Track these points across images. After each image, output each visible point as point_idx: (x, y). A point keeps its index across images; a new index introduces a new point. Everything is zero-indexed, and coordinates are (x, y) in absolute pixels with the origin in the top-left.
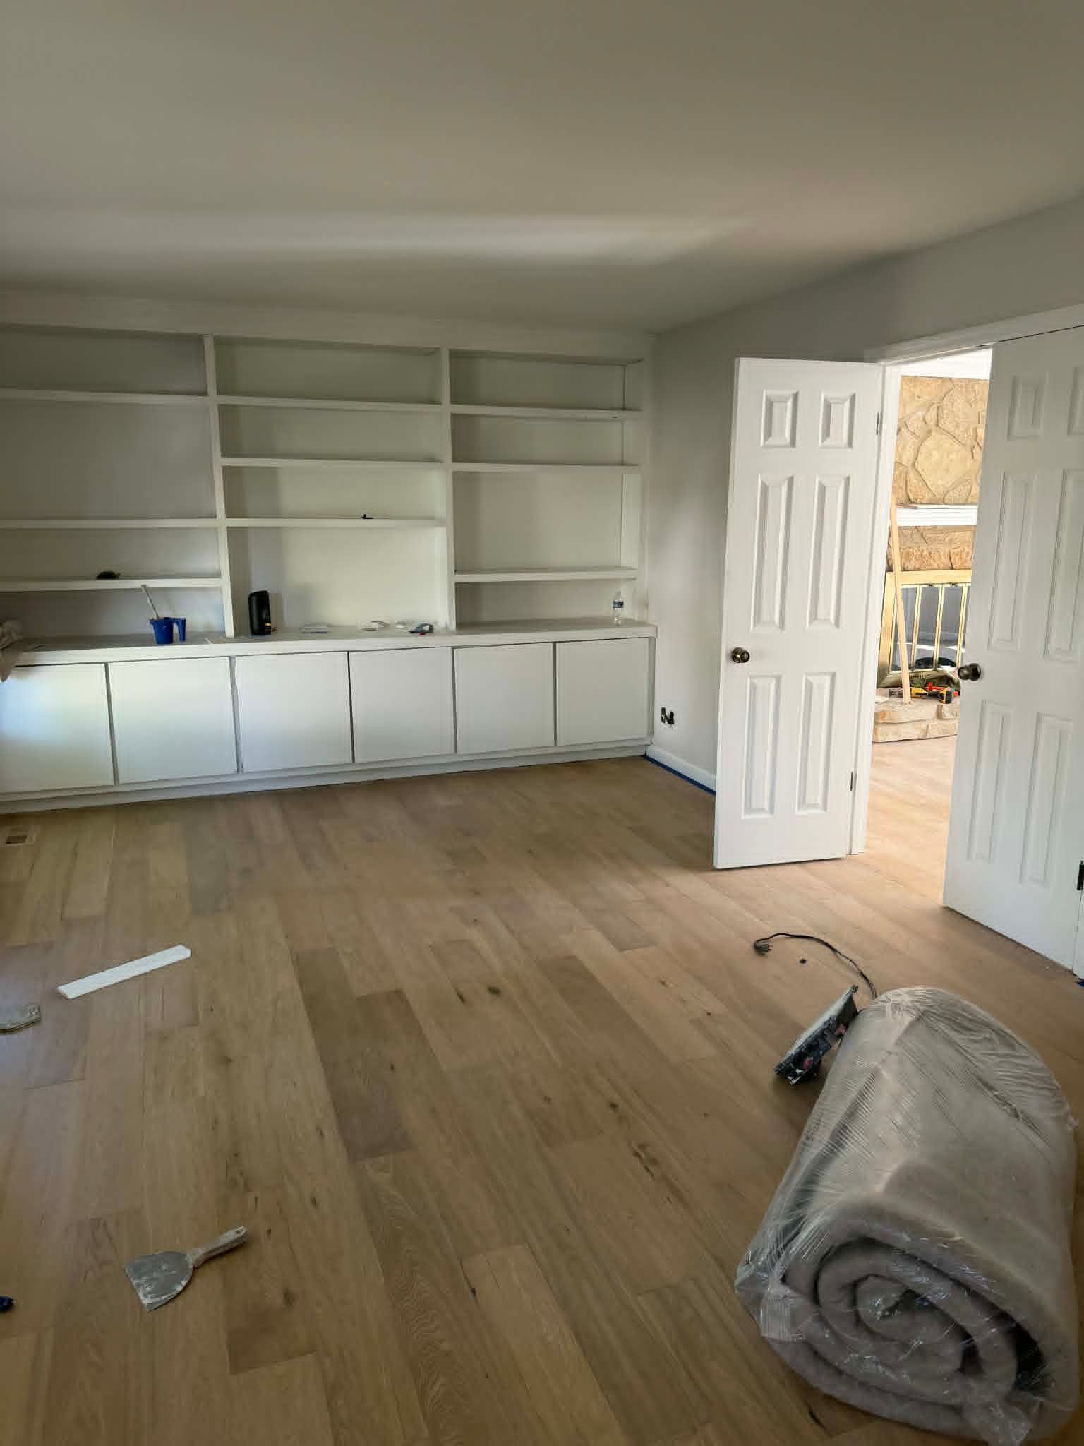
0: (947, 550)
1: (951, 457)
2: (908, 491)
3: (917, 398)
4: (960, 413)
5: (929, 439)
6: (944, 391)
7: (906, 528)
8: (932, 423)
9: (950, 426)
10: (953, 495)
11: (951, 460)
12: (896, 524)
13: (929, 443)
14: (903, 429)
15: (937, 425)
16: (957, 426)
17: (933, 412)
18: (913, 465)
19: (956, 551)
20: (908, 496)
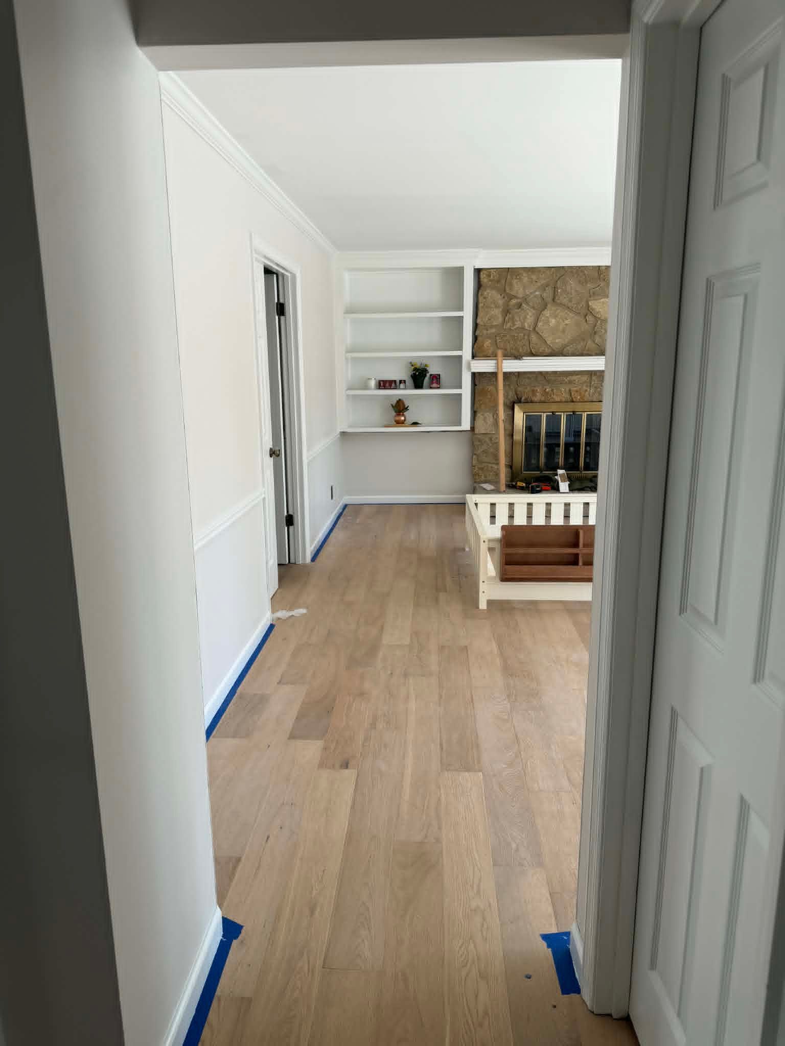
0: (567, 389)
1: (567, 322)
2: (531, 347)
3: (534, 283)
4: (573, 291)
5: (546, 310)
6: (559, 275)
7: (510, 373)
8: (550, 299)
9: (565, 301)
10: (569, 349)
11: (566, 325)
12: (502, 370)
13: (547, 313)
14: (523, 305)
15: (553, 300)
16: (570, 301)
17: (549, 291)
18: (534, 329)
19: (575, 389)
20: (531, 351)
